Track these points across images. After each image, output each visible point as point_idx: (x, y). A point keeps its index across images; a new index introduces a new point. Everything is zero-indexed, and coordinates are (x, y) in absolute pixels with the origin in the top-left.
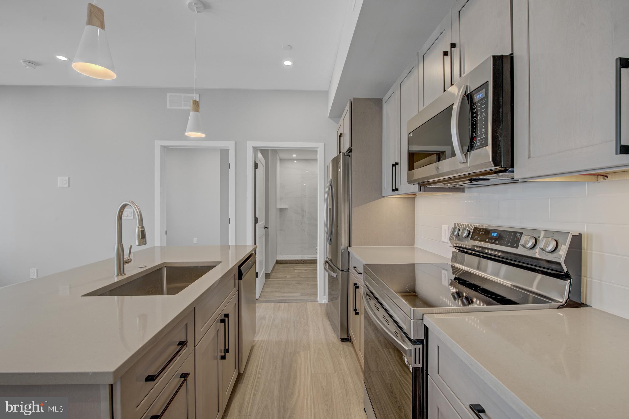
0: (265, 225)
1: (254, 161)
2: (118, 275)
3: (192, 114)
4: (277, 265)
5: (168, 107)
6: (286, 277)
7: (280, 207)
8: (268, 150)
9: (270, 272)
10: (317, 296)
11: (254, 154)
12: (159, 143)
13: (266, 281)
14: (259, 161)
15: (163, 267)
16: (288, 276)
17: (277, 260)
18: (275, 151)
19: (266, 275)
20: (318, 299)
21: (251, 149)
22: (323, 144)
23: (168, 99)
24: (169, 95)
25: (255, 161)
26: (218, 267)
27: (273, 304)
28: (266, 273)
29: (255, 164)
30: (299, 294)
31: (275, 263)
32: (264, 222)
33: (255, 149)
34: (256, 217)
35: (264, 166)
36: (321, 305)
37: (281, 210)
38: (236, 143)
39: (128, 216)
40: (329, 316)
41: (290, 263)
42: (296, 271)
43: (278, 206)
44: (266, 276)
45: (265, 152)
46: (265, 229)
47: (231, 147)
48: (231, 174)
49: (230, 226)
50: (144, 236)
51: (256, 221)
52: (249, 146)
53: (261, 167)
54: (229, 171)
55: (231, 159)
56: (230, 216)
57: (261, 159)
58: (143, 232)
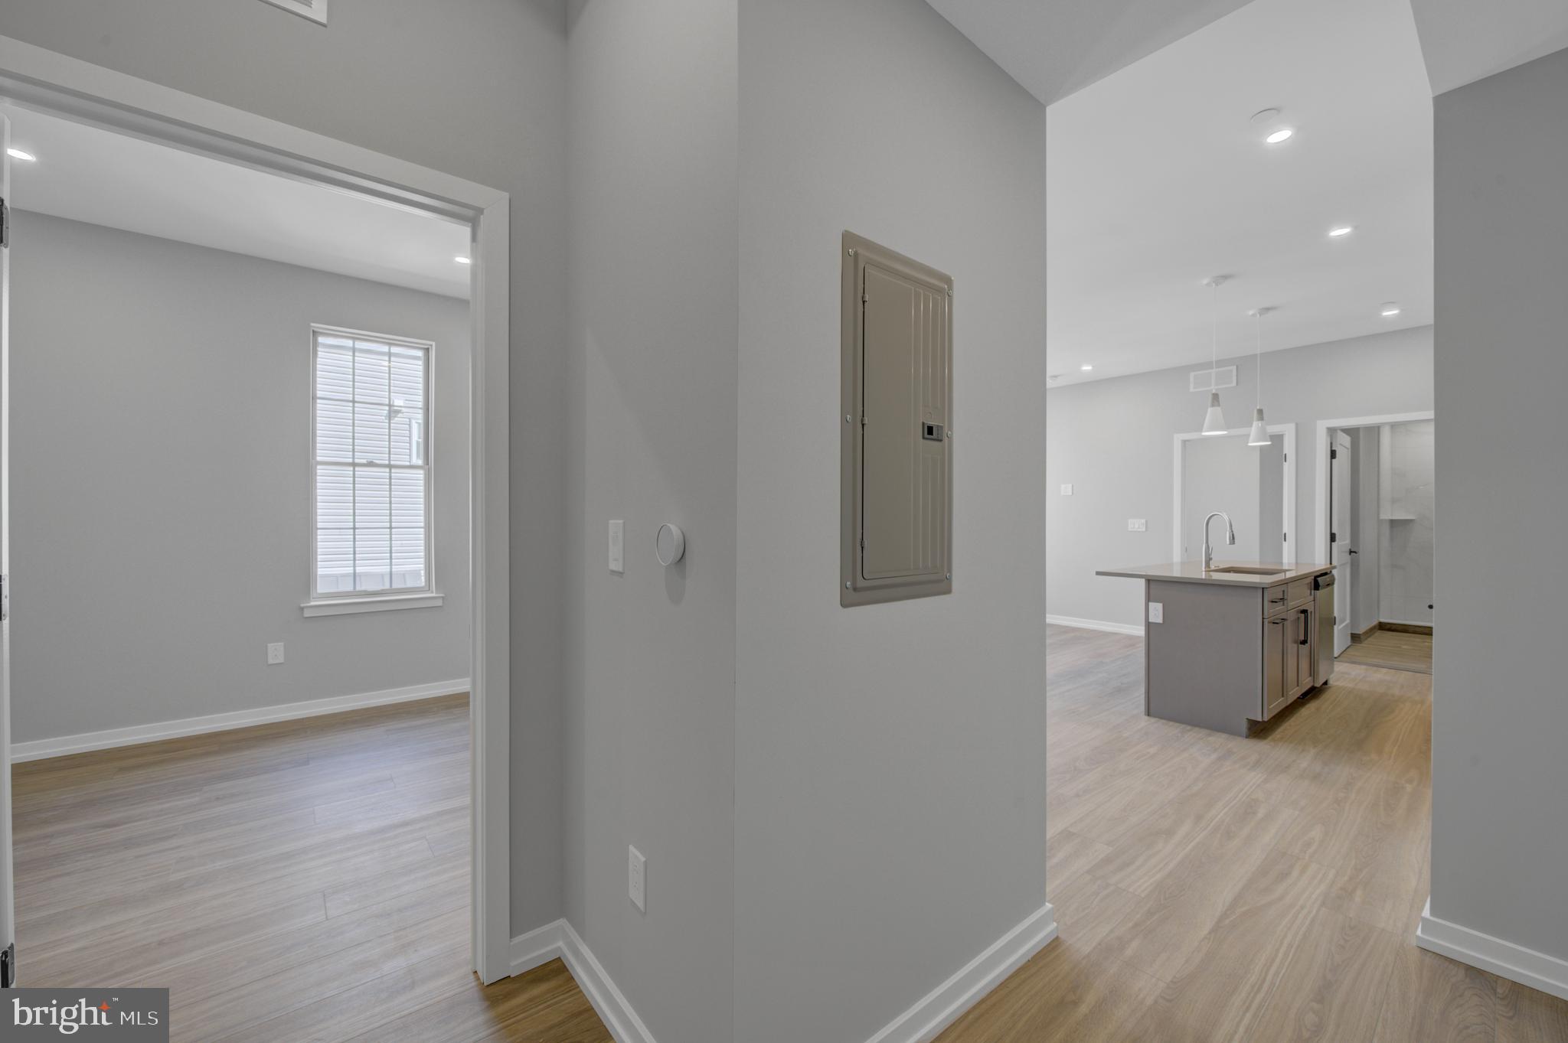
0: (1350, 547)
1: (1329, 448)
2: (1205, 568)
3: (1255, 425)
4: (1379, 630)
5: (1192, 390)
6: (1399, 647)
7: (1391, 518)
8: (1359, 428)
9: (1360, 633)
11: (1329, 439)
12: (1178, 438)
14: (1339, 446)
17: (1380, 622)
21: (1325, 430)
23: (1192, 379)
24: (1192, 375)
25: (1331, 447)
27: (1363, 667)
28: (1352, 634)
29: (1331, 453)
31: (1376, 626)
32: (1348, 541)
33: (1332, 431)
34: (1333, 532)
35: (1348, 449)
37: (1395, 524)
38: (1297, 424)
39: (1139, 528)
41: (1415, 633)
43: (1386, 517)
44: (1351, 637)
45: (1352, 432)
46: (1350, 553)
47: (1288, 431)
48: (1289, 469)
49: (1285, 545)
50: (1233, 538)
51: (1333, 538)
52: (1322, 427)
53: (1343, 455)
54: (1284, 467)
55: (1289, 447)
56: (1285, 530)
57: (1345, 440)
58: (1233, 535)
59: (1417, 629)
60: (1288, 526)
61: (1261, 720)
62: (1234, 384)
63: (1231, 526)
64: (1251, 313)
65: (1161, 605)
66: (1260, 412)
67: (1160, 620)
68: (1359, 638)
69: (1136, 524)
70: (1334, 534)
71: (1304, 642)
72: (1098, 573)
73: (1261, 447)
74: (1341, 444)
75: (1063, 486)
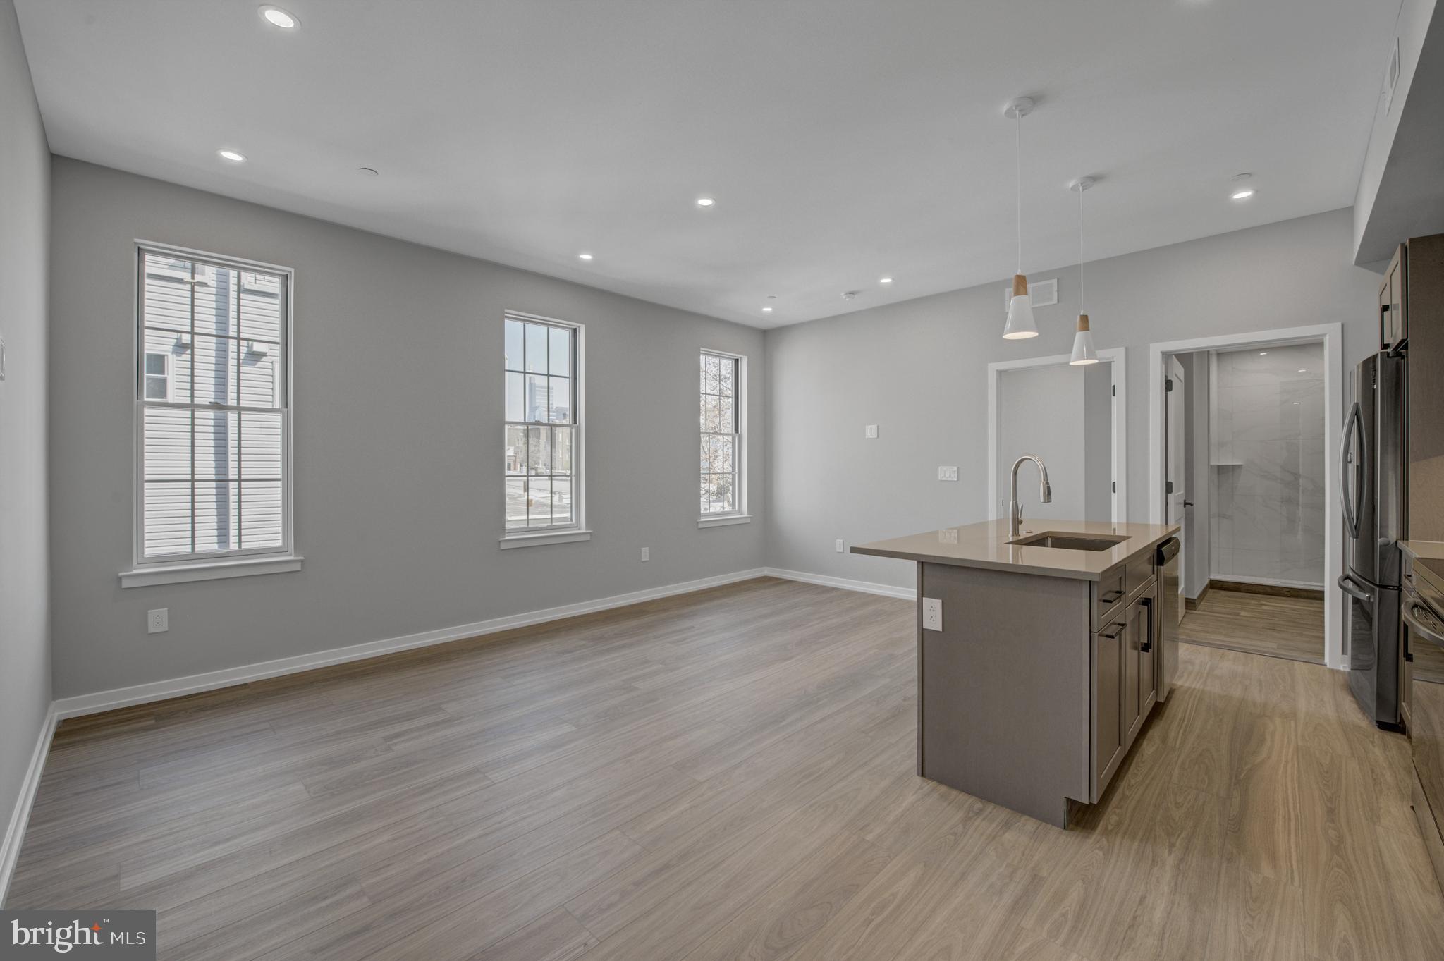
0: (1184, 499)
1: (1164, 377)
2: (1013, 535)
3: (1079, 336)
4: (1210, 590)
7: (1219, 464)
8: (1192, 353)
9: (1195, 597)
10: (1324, 656)
11: (1164, 366)
12: (993, 367)
13: (1186, 613)
14: (1174, 376)
15: (1047, 538)
16: (1243, 613)
17: (1211, 580)
18: (1205, 354)
19: (1186, 602)
20: (1327, 660)
21: (1159, 355)
22: (1340, 324)
25: (1166, 377)
26: (1123, 544)
28: (1186, 599)
29: (1166, 383)
30: (1274, 646)
31: (1207, 586)
32: (1182, 492)
33: (1167, 356)
34: (1169, 480)
35: (1181, 381)
36: (1333, 672)
37: (1221, 470)
38: (1127, 349)
39: (950, 476)
40: (1353, 691)
41: (1247, 591)
42: (1264, 607)
43: (1214, 462)
44: (1186, 605)
45: (1185, 358)
46: (1185, 506)
47: (1117, 356)
48: (1118, 404)
49: (1114, 497)
50: (1049, 493)
51: (1169, 488)
52: (1155, 351)
53: (1178, 387)
54: (1112, 400)
55: (1118, 378)
56: (1114, 478)
57: (1178, 370)
58: (1049, 488)
59: (1250, 588)
60: (1117, 473)
61: (1087, 803)
62: (1055, 301)
63: (1046, 475)
64: (1071, 184)
65: (940, 601)
66: (1085, 319)
67: (938, 627)
68: (1194, 603)
69: (947, 473)
70: (1171, 483)
71: (1146, 648)
72: (854, 550)
73: (1086, 367)
74: (1176, 375)
75: (868, 428)
